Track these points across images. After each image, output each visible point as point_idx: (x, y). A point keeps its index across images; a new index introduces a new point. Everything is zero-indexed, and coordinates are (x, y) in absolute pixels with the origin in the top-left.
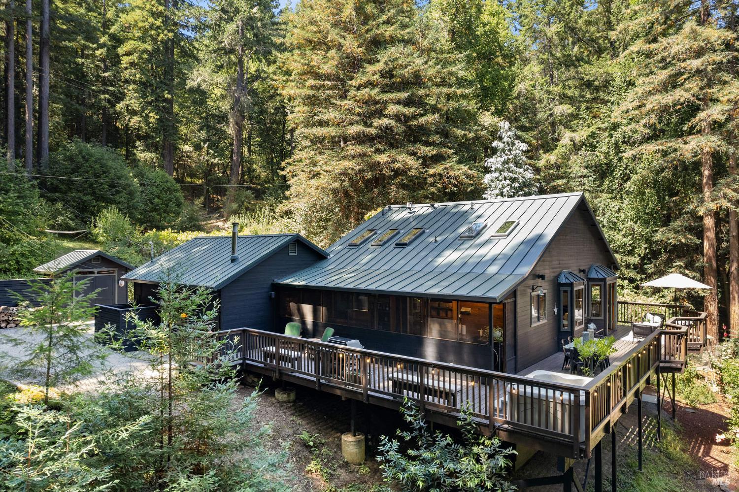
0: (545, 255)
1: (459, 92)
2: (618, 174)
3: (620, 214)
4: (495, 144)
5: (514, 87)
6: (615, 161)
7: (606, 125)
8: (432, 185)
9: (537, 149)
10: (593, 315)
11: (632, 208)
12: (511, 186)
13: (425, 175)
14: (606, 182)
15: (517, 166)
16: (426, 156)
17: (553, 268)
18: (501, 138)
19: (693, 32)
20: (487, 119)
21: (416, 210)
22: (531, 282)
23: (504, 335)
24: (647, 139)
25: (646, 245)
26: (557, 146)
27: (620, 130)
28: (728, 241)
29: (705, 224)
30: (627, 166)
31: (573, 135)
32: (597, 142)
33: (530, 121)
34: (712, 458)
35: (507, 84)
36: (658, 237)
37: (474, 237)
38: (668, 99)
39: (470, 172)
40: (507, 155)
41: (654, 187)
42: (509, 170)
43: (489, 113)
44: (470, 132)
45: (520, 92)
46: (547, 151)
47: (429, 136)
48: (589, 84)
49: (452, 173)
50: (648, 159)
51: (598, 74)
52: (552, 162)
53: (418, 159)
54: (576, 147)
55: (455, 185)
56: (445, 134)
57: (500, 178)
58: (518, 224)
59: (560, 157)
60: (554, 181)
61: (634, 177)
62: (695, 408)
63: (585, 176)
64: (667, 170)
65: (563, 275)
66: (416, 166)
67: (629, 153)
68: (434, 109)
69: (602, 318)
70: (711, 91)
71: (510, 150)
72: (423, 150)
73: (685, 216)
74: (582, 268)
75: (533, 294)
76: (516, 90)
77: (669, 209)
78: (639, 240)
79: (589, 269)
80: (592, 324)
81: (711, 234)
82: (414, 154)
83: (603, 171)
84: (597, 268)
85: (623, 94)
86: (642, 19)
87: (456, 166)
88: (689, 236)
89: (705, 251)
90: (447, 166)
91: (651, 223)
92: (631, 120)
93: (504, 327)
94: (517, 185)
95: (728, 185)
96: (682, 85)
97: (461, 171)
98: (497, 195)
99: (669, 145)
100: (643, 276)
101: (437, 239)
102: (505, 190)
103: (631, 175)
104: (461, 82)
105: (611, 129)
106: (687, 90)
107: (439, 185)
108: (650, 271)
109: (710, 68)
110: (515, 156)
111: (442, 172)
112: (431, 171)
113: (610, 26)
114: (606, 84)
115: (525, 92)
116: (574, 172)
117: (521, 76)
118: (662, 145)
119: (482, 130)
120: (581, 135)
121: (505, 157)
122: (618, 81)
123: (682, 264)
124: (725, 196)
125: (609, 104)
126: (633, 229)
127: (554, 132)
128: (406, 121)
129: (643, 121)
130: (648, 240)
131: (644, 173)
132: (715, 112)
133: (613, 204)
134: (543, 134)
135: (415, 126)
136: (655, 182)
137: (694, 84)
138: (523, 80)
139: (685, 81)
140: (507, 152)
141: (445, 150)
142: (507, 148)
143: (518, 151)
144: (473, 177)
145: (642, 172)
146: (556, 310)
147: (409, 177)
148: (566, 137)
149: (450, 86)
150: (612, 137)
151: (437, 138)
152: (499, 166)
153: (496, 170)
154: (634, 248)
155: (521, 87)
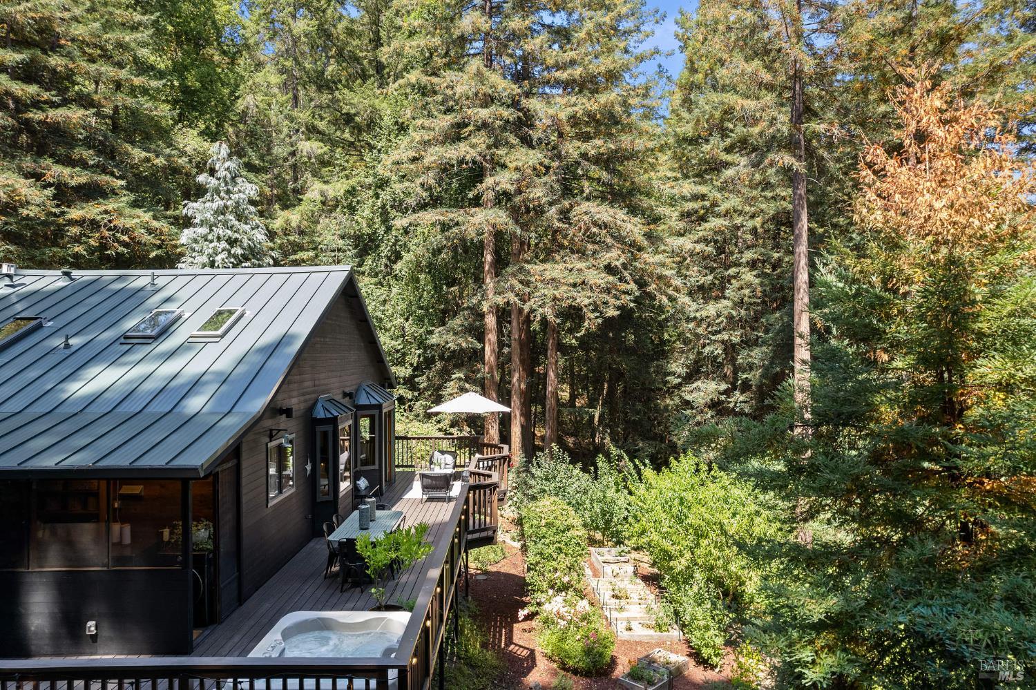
0: (294, 371)
1: (137, 81)
2: (385, 250)
3: (387, 306)
4: (202, 178)
5: (238, 98)
6: (381, 231)
7: (370, 180)
8: (77, 240)
9: (270, 202)
10: (363, 464)
11: (403, 299)
12: (229, 252)
13: (61, 221)
14: (369, 261)
15: (239, 221)
16: (66, 185)
17: (303, 394)
18: (212, 172)
19: (479, 74)
20: (190, 140)
21: (26, 280)
22: (268, 423)
23: (215, 537)
24: (422, 206)
25: (420, 352)
26: (301, 200)
27: (388, 189)
28: (509, 346)
29: (486, 324)
30: (397, 241)
31: (325, 187)
32: (358, 202)
33: (262, 158)
34: (517, 645)
35: (226, 91)
36: (434, 340)
37: (155, 338)
38: (453, 153)
39: (155, 224)
40: (223, 199)
41: (429, 272)
42: (225, 224)
43: (195, 132)
44: (157, 156)
45: (247, 108)
46: (285, 207)
47: (72, 147)
48: (349, 119)
49: (120, 222)
50: (424, 233)
51: (361, 106)
52: (294, 224)
53: (44, 187)
54: (329, 206)
55: (125, 245)
56: (108, 152)
57: (210, 237)
58: (241, 316)
59: (305, 217)
60: (295, 252)
61: (407, 257)
62: (486, 573)
63: (339, 250)
64: (446, 250)
65: (319, 405)
66: (38, 200)
67: (400, 222)
68: (85, 101)
69: (376, 467)
70: (499, 152)
71: (228, 192)
72: (57, 171)
73: (466, 313)
74: (347, 390)
75: (270, 445)
76: (240, 105)
77: (447, 302)
78: (411, 343)
79: (357, 390)
80: (363, 479)
81: (492, 337)
82: (36, 176)
83: (365, 245)
84: (367, 389)
85: (393, 140)
86: (420, 41)
87: (127, 211)
88: (469, 339)
89: (487, 357)
90: (110, 207)
91: (426, 320)
92: (404, 177)
93: (214, 519)
94: (239, 251)
95: (514, 275)
96: (465, 138)
97: (135, 221)
98: (204, 266)
99: (451, 216)
100: (416, 394)
101: (71, 342)
102: (218, 258)
103: (403, 253)
104: (143, 68)
105: (377, 187)
106: (473, 146)
107: (92, 242)
108: (421, 386)
109: (498, 123)
110: (237, 203)
111: (98, 218)
112: (75, 213)
113: (377, 42)
114: (371, 125)
115: (255, 110)
116: (325, 242)
117: (250, 83)
118: (442, 215)
119: (180, 157)
120: (337, 188)
121: (218, 203)
122: (387, 121)
123: (462, 375)
124: (512, 288)
125: (375, 151)
126: (403, 328)
127: (296, 180)
128: (18, 111)
129: (419, 181)
130: (421, 344)
131: (420, 251)
132: (504, 180)
133: (379, 292)
134: (279, 182)
135: (40, 122)
136: (430, 265)
137: (481, 141)
138: (253, 90)
139: (470, 135)
140: (222, 194)
141: (107, 178)
142: (223, 188)
143: (242, 195)
144: (162, 233)
145: (415, 251)
146: (309, 467)
147: (23, 219)
148: (315, 190)
149: (120, 65)
150: (378, 198)
151: (88, 154)
152: (208, 215)
153: (202, 225)
154: (404, 355)
155: (247, 101)
